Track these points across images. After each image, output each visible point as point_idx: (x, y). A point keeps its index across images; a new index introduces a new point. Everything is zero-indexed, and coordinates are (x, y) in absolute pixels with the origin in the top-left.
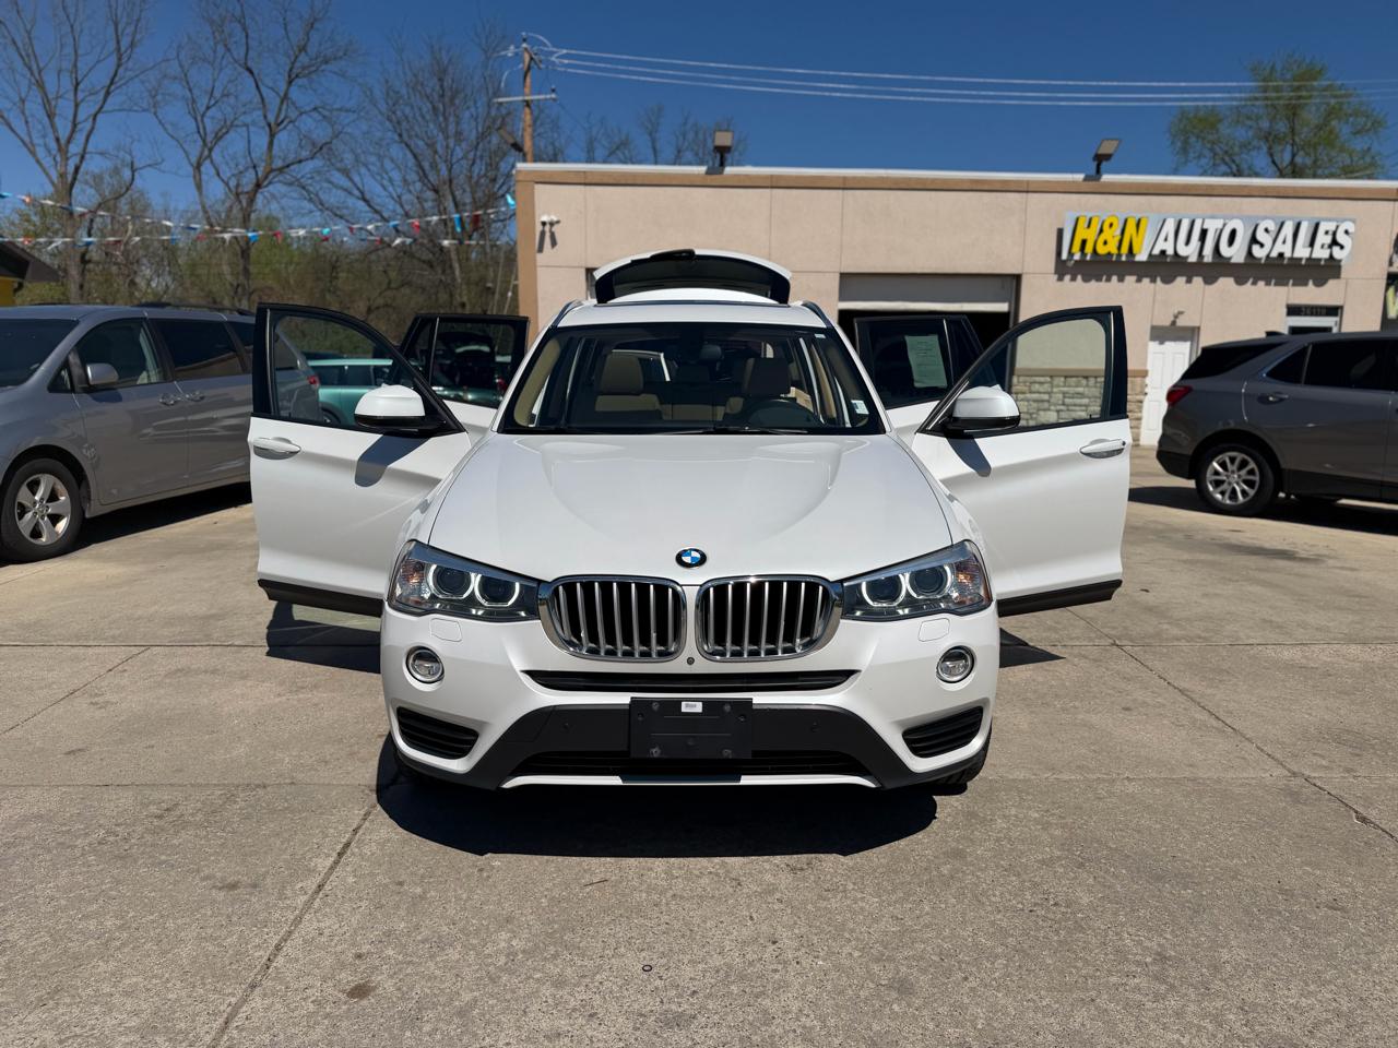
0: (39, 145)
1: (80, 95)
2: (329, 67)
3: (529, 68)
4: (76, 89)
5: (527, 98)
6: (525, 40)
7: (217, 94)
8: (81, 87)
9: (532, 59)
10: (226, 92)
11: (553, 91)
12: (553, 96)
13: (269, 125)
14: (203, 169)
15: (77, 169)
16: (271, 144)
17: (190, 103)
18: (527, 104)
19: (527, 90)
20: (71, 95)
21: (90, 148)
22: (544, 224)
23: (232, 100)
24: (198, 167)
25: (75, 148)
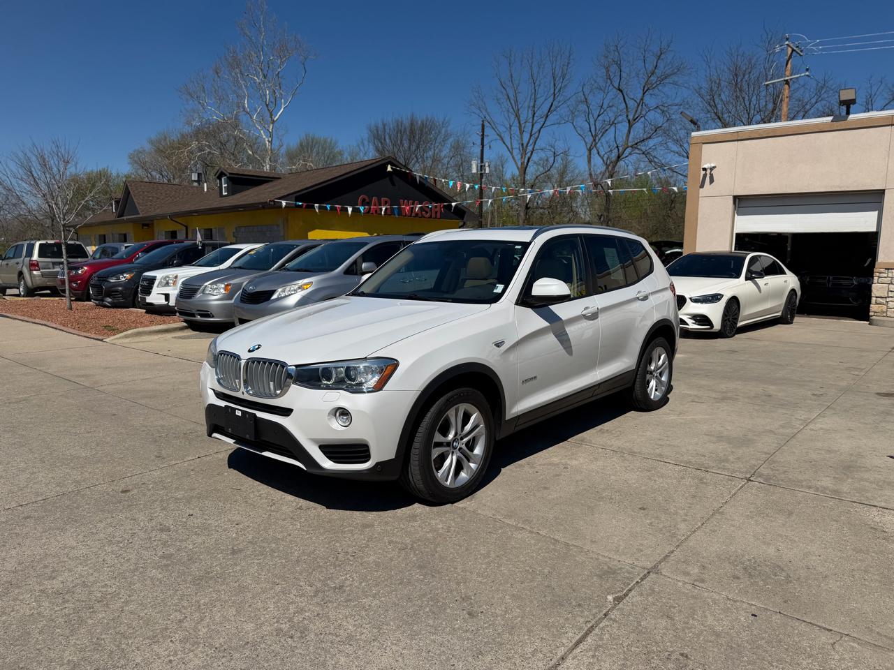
0: (516, 148)
1: (535, 118)
2: (667, 80)
3: (790, 57)
4: (534, 116)
5: (787, 78)
6: (787, 39)
7: (605, 106)
8: (536, 115)
9: (793, 50)
10: (611, 104)
11: (807, 70)
12: (807, 73)
13: (629, 121)
14: (592, 151)
15: (529, 159)
16: (629, 131)
17: (587, 115)
18: (787, 82)
19: (788, 73)
20: (531, 121)
21: (536, 147)
22: (705, 169)
23: (614, 109)
24: (590, 150)
25: (530, 148)
